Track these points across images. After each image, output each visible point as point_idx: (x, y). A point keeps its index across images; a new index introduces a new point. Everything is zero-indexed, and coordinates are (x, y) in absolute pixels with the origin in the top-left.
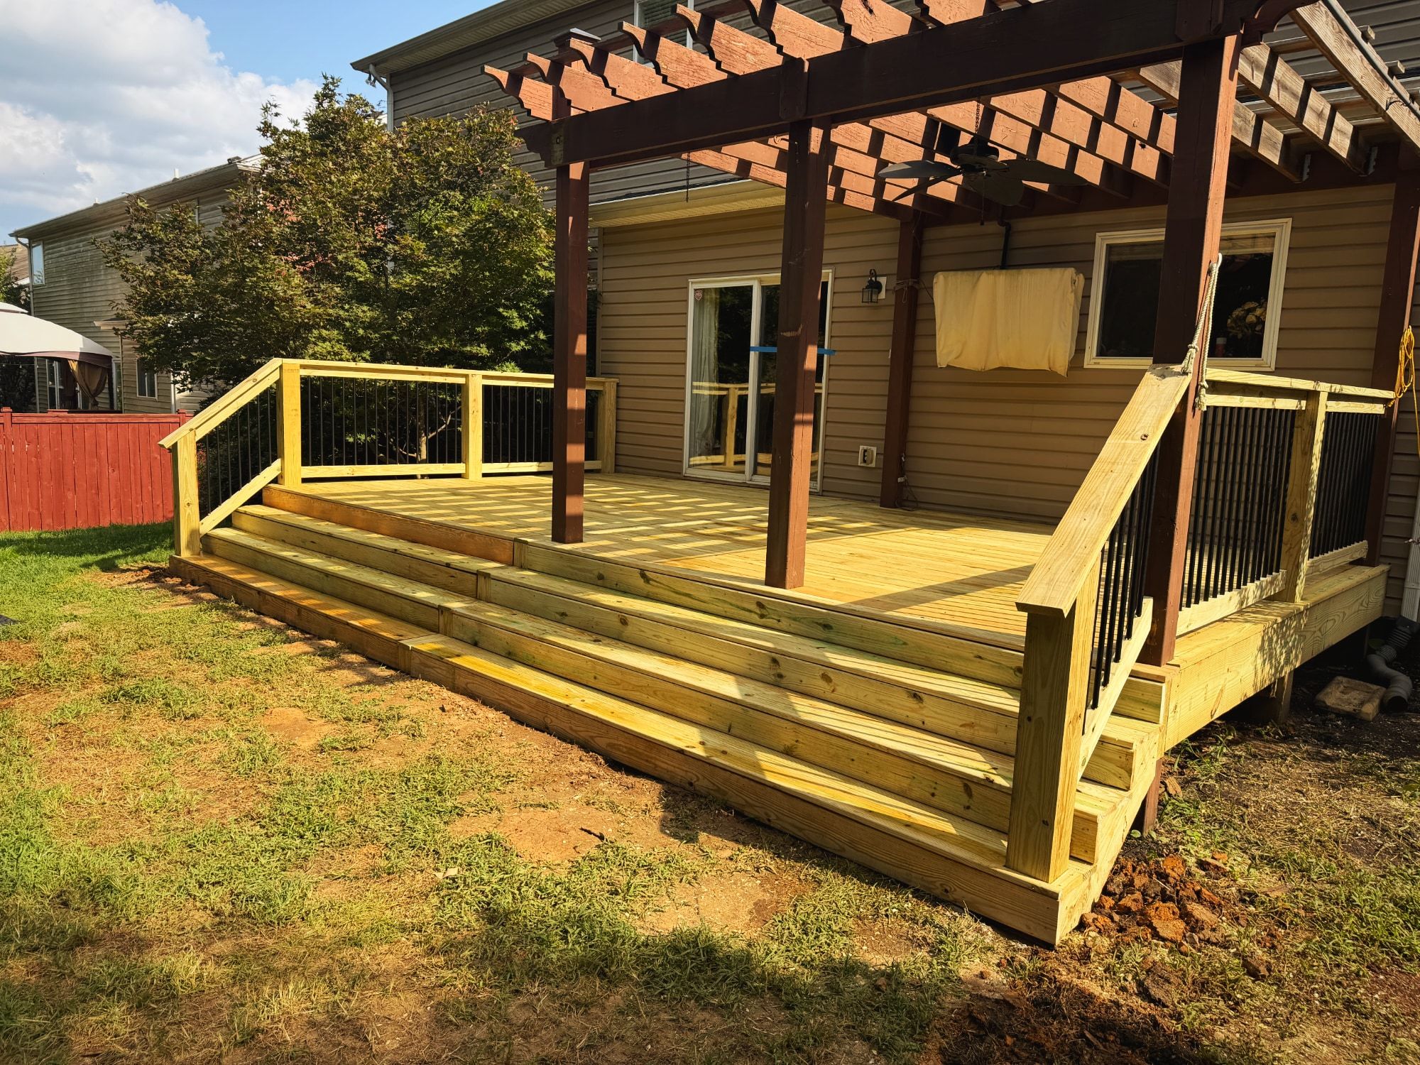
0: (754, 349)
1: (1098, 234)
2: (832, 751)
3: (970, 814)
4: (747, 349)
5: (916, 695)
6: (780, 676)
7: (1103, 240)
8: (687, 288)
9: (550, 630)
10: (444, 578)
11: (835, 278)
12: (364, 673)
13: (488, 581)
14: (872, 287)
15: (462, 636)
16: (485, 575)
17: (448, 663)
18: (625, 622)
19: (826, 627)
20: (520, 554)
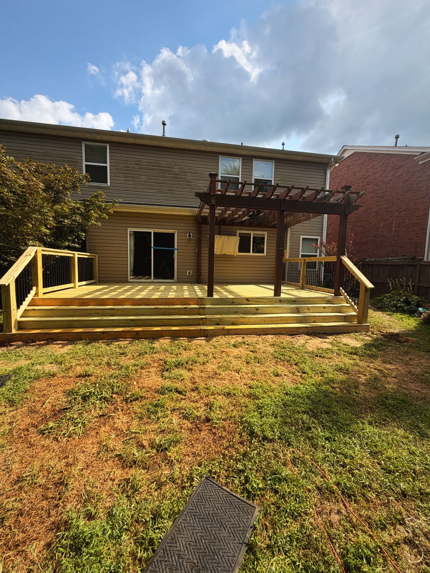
0: (153, 248)
1: (237, 230)
2: (323, 319)
3: (345, 321)
4: (151, 248)
5: (324, 308)
6: (299, 311)
7: (238, 232)
8: (127, 230)
9: (241, 316)
10: (183, 312)
11: (178, 233)
12: (200, 340)
13: (204, 309)
14: (190, 235)
15: (211, 324)
16: (203, 308)
17: (226, 329)
18: (258, 310)
19: (295, 301)
20: (201, 301)
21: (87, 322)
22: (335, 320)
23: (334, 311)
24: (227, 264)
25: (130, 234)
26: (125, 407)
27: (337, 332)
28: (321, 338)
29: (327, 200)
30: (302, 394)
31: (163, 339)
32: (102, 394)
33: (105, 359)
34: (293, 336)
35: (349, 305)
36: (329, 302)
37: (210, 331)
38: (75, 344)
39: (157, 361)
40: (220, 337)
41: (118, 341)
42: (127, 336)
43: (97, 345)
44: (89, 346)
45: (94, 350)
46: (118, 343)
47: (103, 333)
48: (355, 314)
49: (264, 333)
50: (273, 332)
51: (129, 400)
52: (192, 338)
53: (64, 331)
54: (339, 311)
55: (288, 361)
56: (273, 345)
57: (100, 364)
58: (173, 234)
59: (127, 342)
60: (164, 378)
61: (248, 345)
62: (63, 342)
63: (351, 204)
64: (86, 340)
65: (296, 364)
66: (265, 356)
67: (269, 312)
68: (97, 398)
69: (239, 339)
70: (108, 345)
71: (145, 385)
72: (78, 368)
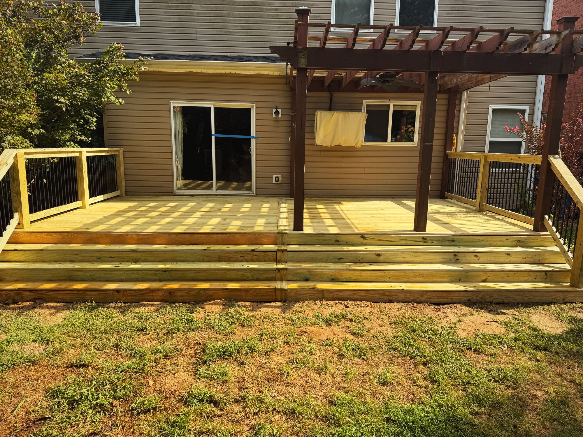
0: (213, 135)
1: (363, 101)
2: (501, 276)
3: (547, 280)
4: (211, 135)
5: (508, 254)
6: (457, 260)
7: (365, 103)
8: (169, 105)
9: (347, 266)
10: (250, 257)
11: (256, 108)
12: (272, 307)
13: (285, 253)
14: (277, 113)
15: (296, 278)
16: (283, 251)
17: (318, 290)
18: (379, 255)
19: (453, 241)
20: (282, 239)
21: (95, 272)
22: (526, 278)
23: (528, 260)
24: (343, 162)
25: (175, 112)
26: (129, 424)
27: (526, 301)
28: (491, 311)
29: (523, 49)
30: (414, 423)
31: (212, 304)
32: (98, 398)
33: (113, 339)
34: (439, 307)
35: (557, 249)
36: (520, 242)
37: (290, 291)
38: (74, 309)
39: (192, 346)
40: (307, 302)
41: (139, 306)
42: (155, 298)
43: (105, 311)
44: (94, 313)
45: (99, 321)
46: (137, 310)
47: (117, 291)
48: (567, 266)
49: (386, 298)
50: (402, 297)
51: (135, 412)
52: (260, 302)
53: (59, 287)
54: (537, 261)
55: (412, 357)
56: (396, 323)
57: (105, 347)
58: (248, 111)
59: (153, 308)
60: (197, 376)
61: (351, 320)
62: (58, 305)
63: (575, 54)
64: (92, 302)
65: (425, 364)
66: (374, 343)
67: (401, 259)
68: (91, 404)
69: (339, 309)
70: (122, 312)
71: (165, 388)
72: (72, 351)
